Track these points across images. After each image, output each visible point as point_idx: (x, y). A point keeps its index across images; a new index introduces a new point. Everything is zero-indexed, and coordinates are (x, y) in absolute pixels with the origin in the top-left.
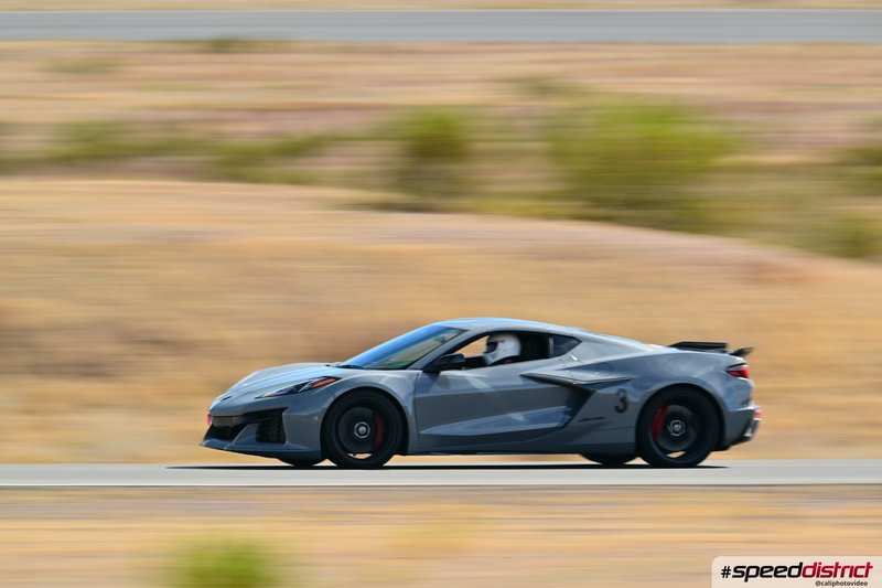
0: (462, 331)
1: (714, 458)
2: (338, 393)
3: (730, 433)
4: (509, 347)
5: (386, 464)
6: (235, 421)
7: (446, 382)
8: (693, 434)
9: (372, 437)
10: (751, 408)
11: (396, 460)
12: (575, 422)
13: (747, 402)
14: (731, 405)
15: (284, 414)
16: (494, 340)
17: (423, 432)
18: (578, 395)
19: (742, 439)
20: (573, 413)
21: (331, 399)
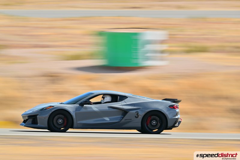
2: (53, 111)
3: (170, 124)
4: (108, 99)
5: (67, 131)
6: (27, 118)
7: (86, 108)
8: (159, 124)
9: (63, 123)
10: (177, 117)
12: (123, 120)
14: (170, 117)
15: (38, 116)
16: (104, 96)
17: (78, 122)
18: (125, 112)
19: (174, 126)
20: (123, 118)
21: (51, 112)
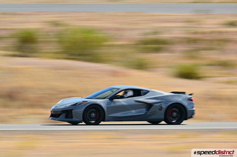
0: (119, 89)
1: (184, 122)
2: (87, 105)
3: (189, 116)
4: (130, 93)
5: (100, 124)
6: (59, 113)
7: (115, 102)
8: (179, 116)
9: (96, 117)
10: (193, 109)
11: (102, 123)
12: (149, 113)
13: (193, 108)
14: (189, 108)
15: (73, 111)
17: (109, 115)
18: (149, 106)
19: (191, 117)
20: (148, 111)
21: (85, 107)
